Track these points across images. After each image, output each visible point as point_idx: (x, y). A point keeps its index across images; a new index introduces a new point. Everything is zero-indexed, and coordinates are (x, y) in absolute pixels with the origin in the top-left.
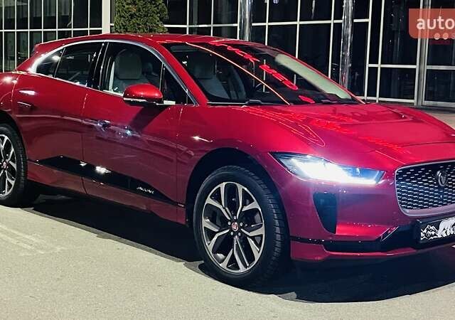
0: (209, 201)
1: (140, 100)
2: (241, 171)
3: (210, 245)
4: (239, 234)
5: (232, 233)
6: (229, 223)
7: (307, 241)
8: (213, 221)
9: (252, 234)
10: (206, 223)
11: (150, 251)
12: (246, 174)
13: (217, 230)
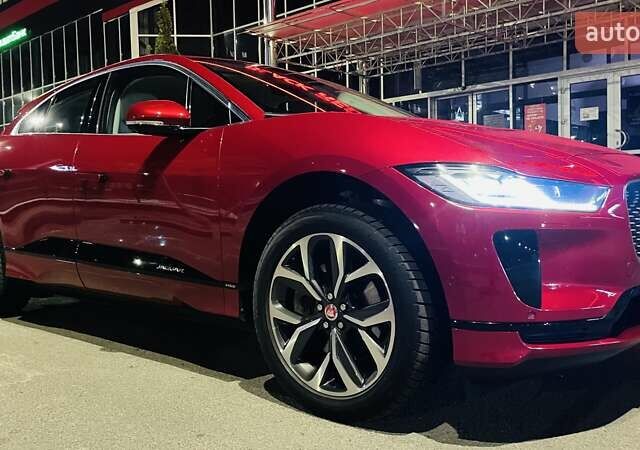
0: (281, 272)
1: (156, 123)
2: (339, 211)
3: (286, 350)
4: (341, 325)
5: (326, 325)
6: (320, 308)
7: (483, 327)
8: (289, 306)
9: (366, 323)
10: (276, 311)
11: (183, 366)
12: (348, 214)
13: (299, 322)
